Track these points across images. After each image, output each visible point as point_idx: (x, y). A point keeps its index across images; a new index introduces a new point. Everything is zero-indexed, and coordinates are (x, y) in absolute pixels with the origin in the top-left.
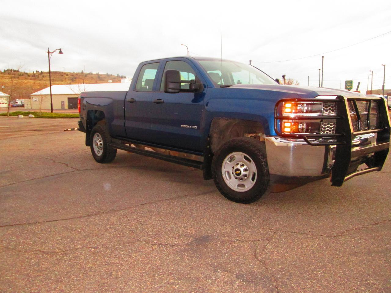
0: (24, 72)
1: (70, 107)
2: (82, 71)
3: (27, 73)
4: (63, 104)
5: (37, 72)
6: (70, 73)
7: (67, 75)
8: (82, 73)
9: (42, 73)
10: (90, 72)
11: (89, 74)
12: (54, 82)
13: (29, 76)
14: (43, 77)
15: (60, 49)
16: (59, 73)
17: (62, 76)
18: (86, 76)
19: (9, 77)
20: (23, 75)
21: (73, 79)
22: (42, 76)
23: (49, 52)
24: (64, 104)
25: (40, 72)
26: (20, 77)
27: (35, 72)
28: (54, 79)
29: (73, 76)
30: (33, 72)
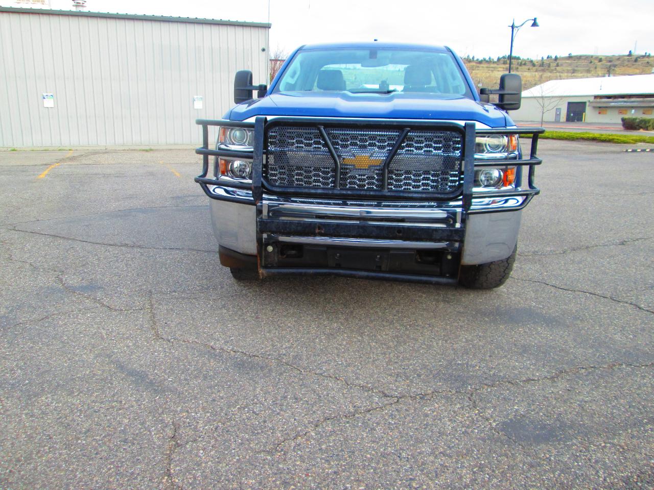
0: (528, 59)
1: (569, 119)
2: (630, 52)
3: (531, 61)
4: (558, 113)
5: (548, 57)
6: (607, 57)
7: (600, 60)
8: (630, 54)
9: (556, 59)
10: (646, 53)
11: (643, 57)
12: (575, 74)
13: (534, 65)
14: (558, 65)
15: (535, 20)
16: (587, 58)
17: (591, 62)
18: (636, 60)
19: (503, 68)
20: (525, 64)
21: (610, 66)
22: (555, 65)
23: (513, 27)
24: (560, 113)
25: (554, 57)
26: (520, 68)
27: (545, 58)
28: (576, 69)
29: (610, 61)
30: (542, 58)
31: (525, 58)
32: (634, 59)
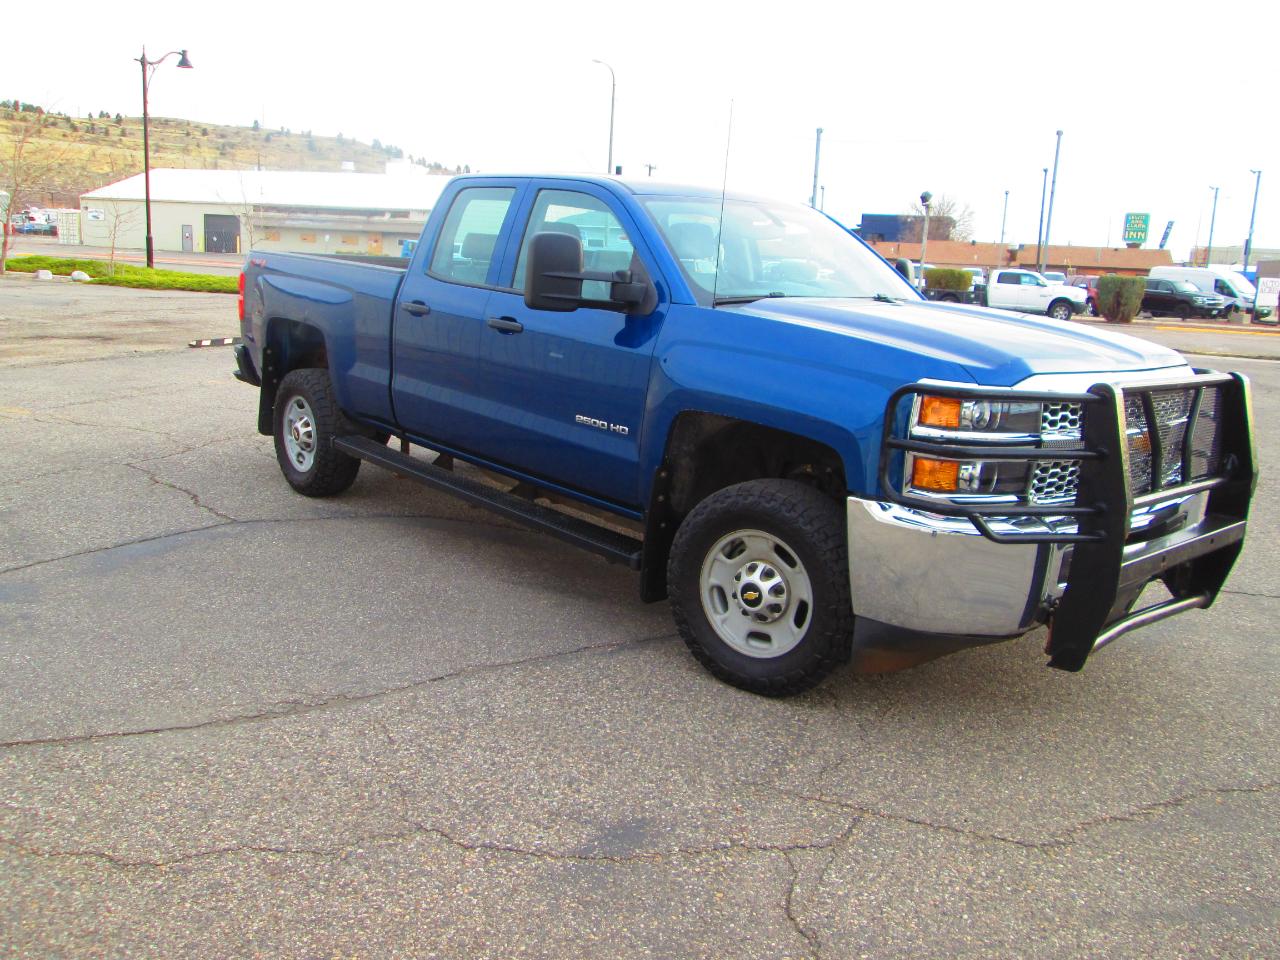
0: (59, 114)
1: (211, 248)
2: (256, 122)
3: (68, 120)
4: (187, 235)
5: (102, 115)
6: (216, 128)
7: (205, 133)
8: (256, 127)
9: (119, 120)
10: (282, 128)
11: (280, 134)
12: (161, 155)
13: (74, 128)
14: (123, 134)
15: (184, 54)
16: (179, 124)
17: (188, 134)
18: (267, 139)
19: (7, 127)
20: (54, 124)
21: (224, 145)
22: (118, 131)
23: (143, 62)
24: (191, 235)
25: (113, 116)
26: (44, 130)
27: (96, 116)
28: (161, 143)
29: (223, 136)
30: (90, 115)
31: (54, 111)
32: (264, 136)
